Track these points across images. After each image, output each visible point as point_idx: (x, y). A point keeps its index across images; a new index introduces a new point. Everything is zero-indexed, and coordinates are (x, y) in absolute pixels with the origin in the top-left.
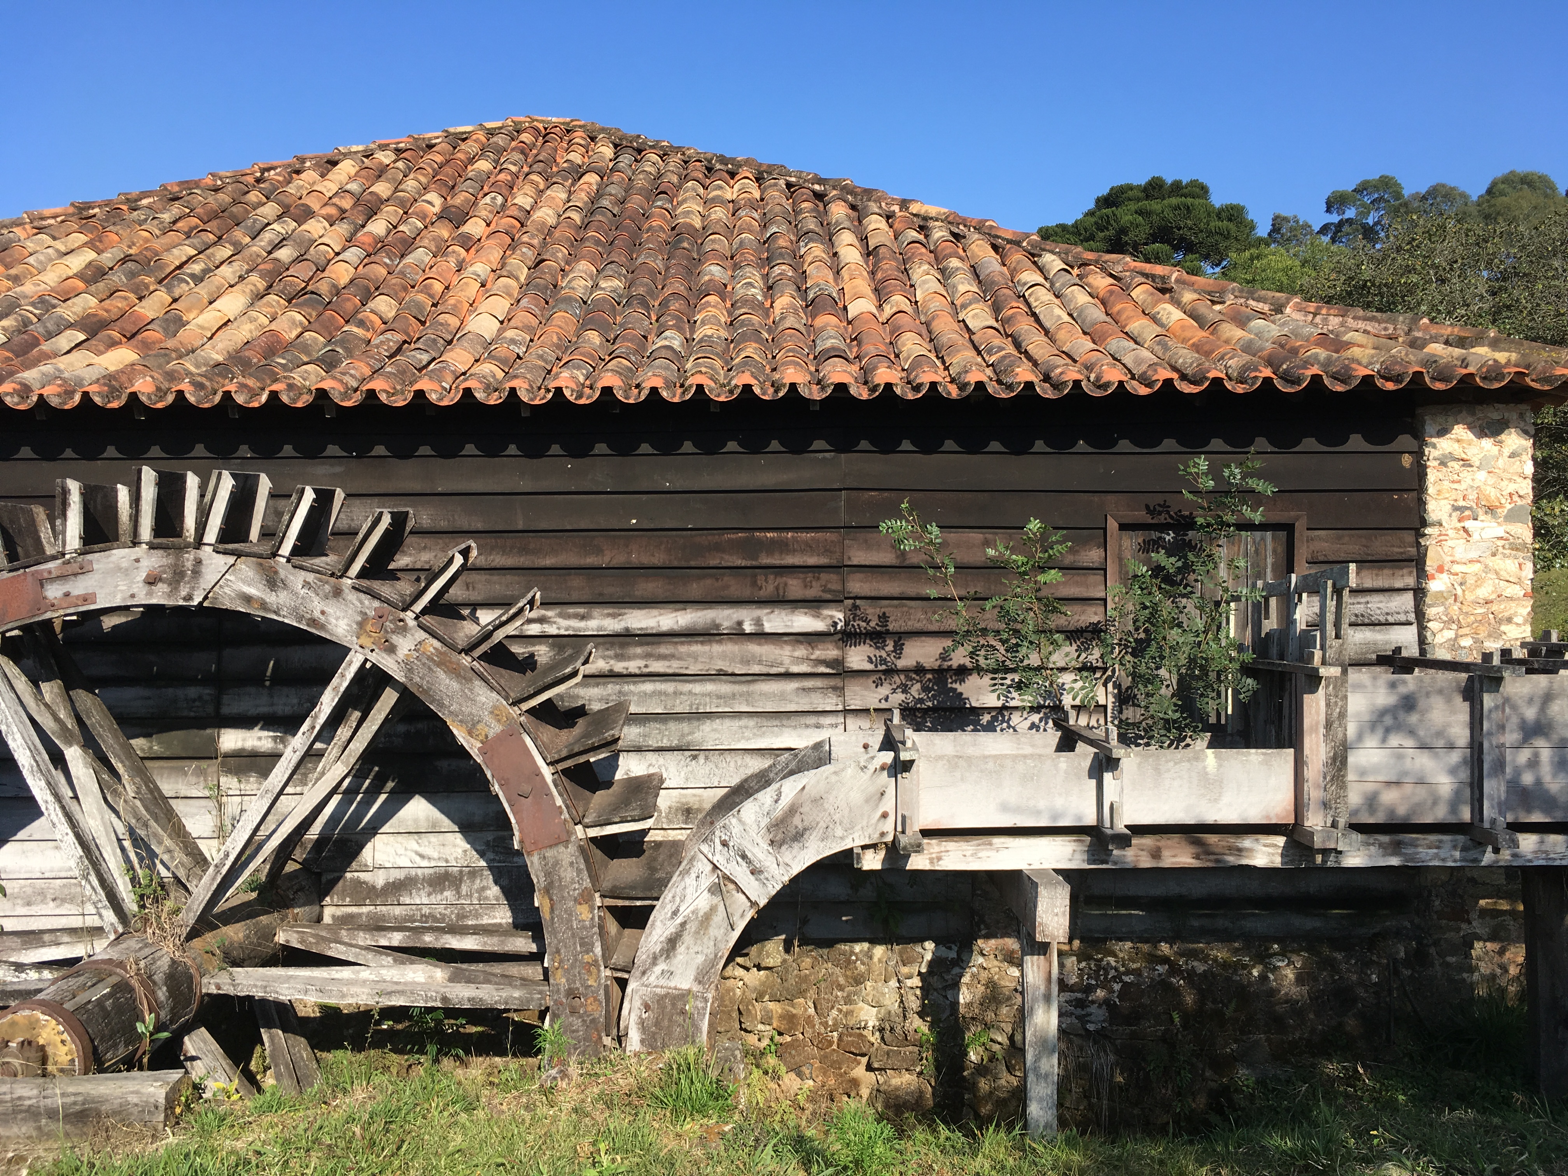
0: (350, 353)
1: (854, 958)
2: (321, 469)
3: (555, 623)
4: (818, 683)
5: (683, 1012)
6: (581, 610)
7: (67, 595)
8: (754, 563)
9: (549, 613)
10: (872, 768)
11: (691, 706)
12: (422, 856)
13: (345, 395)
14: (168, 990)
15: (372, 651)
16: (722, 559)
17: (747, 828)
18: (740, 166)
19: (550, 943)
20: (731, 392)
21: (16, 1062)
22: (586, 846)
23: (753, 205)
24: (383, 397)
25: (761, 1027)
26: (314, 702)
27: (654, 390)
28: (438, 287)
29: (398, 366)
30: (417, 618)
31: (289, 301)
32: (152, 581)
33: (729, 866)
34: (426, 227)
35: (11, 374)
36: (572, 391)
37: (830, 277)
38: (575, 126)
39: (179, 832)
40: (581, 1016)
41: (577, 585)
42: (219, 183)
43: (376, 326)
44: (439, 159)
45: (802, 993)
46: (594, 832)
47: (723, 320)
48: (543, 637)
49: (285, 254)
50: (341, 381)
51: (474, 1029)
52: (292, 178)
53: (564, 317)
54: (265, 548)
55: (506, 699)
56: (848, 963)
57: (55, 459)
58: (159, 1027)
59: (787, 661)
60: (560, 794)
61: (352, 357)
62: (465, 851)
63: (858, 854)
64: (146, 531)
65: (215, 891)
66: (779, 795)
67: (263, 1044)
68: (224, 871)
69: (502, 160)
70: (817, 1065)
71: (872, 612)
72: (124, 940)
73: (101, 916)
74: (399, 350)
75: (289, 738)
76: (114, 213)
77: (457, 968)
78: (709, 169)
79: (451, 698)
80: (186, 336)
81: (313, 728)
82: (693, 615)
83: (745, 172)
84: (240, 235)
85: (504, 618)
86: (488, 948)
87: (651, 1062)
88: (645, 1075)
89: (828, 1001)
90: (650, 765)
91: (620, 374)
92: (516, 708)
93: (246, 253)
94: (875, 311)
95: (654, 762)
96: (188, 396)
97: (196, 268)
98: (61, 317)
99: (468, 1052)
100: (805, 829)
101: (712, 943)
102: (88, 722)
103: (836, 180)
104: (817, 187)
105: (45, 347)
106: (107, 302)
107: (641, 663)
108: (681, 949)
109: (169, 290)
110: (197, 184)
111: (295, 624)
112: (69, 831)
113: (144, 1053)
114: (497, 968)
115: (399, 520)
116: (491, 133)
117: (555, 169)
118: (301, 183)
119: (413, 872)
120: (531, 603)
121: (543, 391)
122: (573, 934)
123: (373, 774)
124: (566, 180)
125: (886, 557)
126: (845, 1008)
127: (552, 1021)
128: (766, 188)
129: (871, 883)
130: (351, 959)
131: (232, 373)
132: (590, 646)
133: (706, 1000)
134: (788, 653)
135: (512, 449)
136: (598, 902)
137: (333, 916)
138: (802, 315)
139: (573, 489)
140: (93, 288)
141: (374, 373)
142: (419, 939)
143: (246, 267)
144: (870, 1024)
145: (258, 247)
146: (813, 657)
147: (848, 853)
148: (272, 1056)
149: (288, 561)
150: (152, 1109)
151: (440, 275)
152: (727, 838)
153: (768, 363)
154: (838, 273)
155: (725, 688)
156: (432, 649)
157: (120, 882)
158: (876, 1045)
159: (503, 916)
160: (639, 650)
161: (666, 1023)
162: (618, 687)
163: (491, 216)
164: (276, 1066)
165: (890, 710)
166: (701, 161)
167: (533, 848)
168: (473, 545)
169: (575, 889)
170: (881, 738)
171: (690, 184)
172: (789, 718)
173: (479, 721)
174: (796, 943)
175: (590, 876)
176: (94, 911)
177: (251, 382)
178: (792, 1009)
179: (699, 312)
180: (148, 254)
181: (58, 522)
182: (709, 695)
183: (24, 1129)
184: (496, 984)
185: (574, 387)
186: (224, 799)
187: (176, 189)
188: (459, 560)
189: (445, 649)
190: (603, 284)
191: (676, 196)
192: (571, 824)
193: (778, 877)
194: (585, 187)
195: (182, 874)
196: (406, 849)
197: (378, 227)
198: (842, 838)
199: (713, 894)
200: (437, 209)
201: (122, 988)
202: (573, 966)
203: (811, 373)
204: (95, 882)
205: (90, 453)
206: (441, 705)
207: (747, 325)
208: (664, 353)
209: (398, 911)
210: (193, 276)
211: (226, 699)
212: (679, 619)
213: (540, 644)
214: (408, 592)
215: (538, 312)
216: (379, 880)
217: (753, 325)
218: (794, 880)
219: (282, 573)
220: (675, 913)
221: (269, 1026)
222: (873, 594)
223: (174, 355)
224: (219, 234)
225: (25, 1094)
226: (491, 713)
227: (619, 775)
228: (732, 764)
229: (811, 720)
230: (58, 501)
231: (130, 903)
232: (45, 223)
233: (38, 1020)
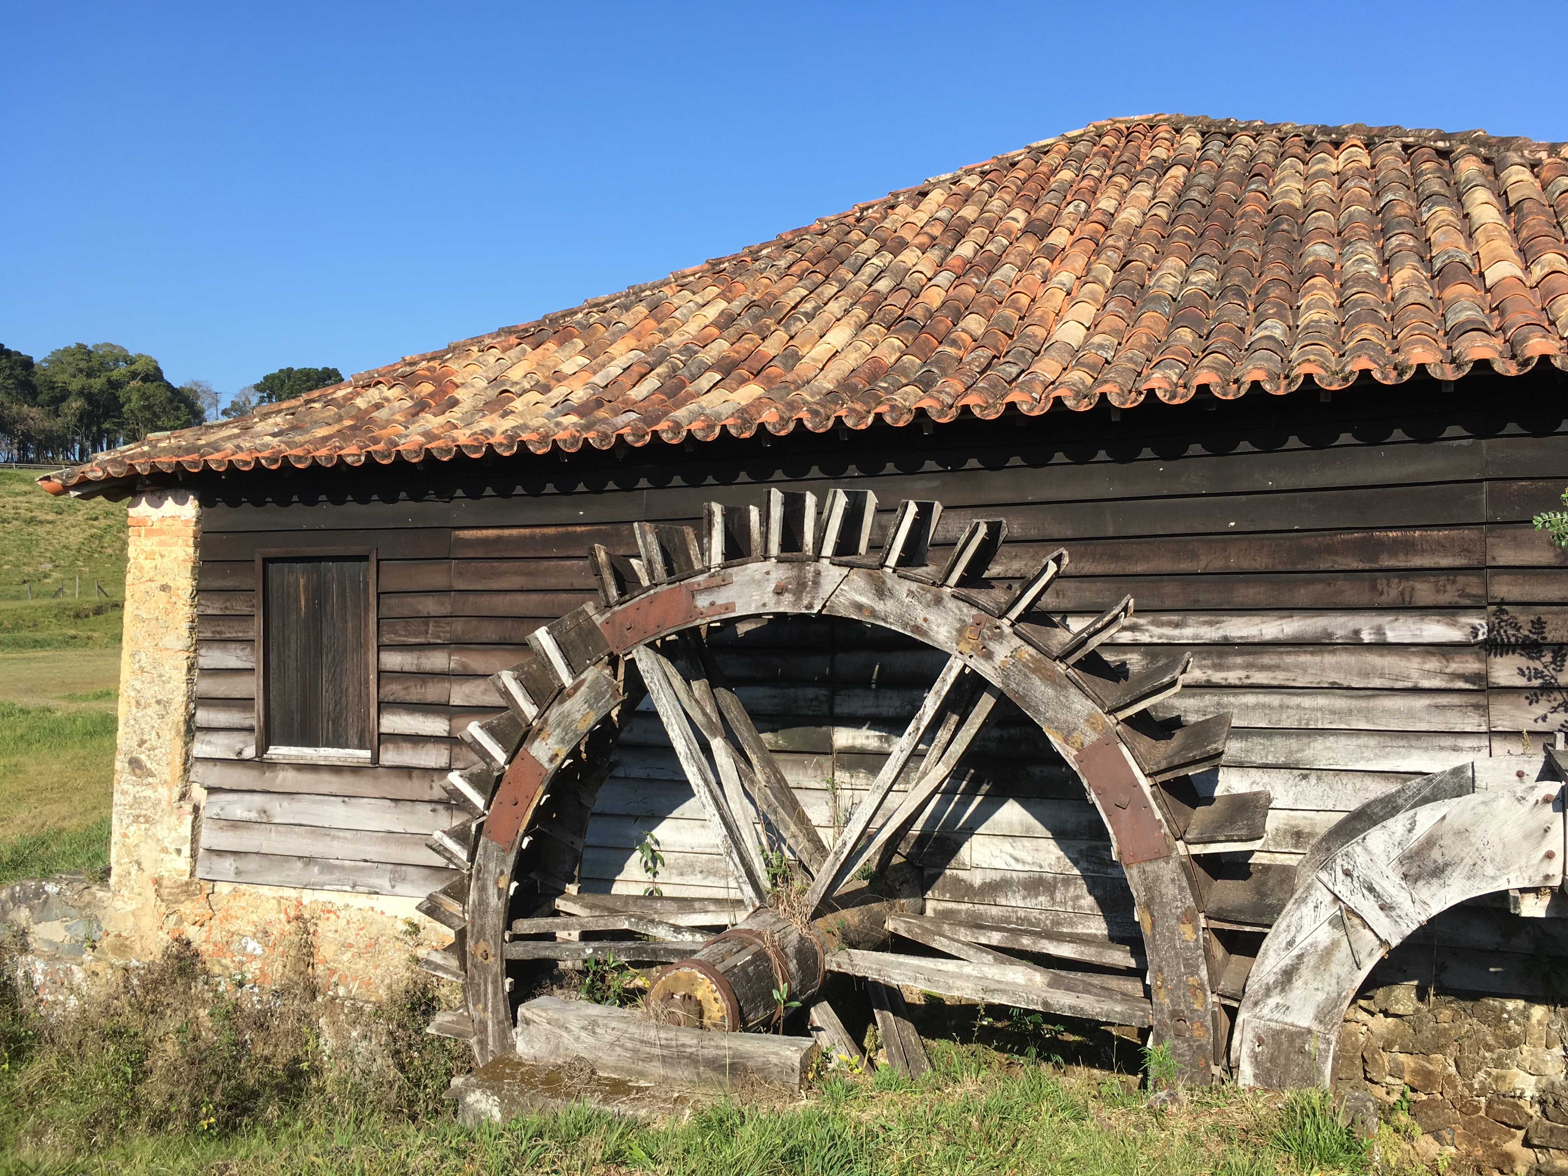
0: (944, 373)
1: (1505, 1016)
2: (919, 484)
3: (1147, 630)
4: (1456, 700)
5: (1302, 1051)
6: (1175, 618)
7: (712, 604)
8: (1374, 566)
9: (1142, 621)
10: (1531, 799)
11: (1300, 720)
12: (1017, 860)
13: (942, 413)
14: (798, 963)
15: (971, 657)
16: (1335, 562)
17: (1374, 858)
18: (1346, 134)
19: (1152, 961)
20: (1345, 379)
21: (680, 1013)
22: (1189, 864)
23: (1362, 174)
24: (977, 412)
25: (1389, 1079)
26: (916, 706)
27: (1256, 384)
28: (1024, 300)
29: (990, 380)
30: (1012, 625)
31: (888, 329)
32: (779, 592)
33: (1353, 898)
34: (1011, 244)
35: (666, 414)
36: (1166, 391)
37: (1461, 241)
38: (1159, 121)
39: (802, 820)
40: (1186, 1040)
41: (1171, 592)
42: (825, 226)
43: (967, 344)
44: (1022, 175)
45: (1440, 1049)
46: (1196, 850)
47: (1331, 302)
48: (1135, 645)
49: (883, 285)
50: (938, 399)
51: (1072, 1038)
52: (887, 213)
53: (1153, 317)
54: (874, 560)
55: (1102, 707)
56: (1499, 1022)
57: (699, 486)
58: (791, 997)
59: (1415, 674)
60: (1160, 808)
61: (946, 376)
62: (1059, 858)
63: (1516, 898)
64: (774, 548)
65: (835, 876)
66: (1413, 824)
67: (875, 1024)
68: (843, 858)
69: (1084, 167)
70: (1460, 1131)
71: (1524, 619)
72: (762, 913)
73: (741, 890)
74: (989, 365)
75: (895, 739)
76: (740, 265)
77: (1055, 974)
78: (1309, 143)
79: (1047, 704)
80: (803, 369)
81: (918, 729)
82: (1301, 623)
83: (1352, 139)
84: (844, 272)
85: (1099, 626)
86: (1086, 958)
87: (1269, 1100)
88: (1263, 1112)
89: (1474, 1061)
90: (1254, 782)
91: (1217, 370)
92: (1112, 717)
93: (850, 288)
94: (1520, 274)
95: (1258, 780)
96: (806, 423)
97: (808, 307)
98: (702, 362)
99: (1068, 1061)
100: (1446, 865)
101: (1334, 981)
102: (728, 717)
103: (1464, 133)
104: (1440, 144)
105: (690, 388)
106: (737, 344)
107: (1242, 674)
108: (1298, 983)
109: (787, 328)
110: (807, 230)
111: (901, 631)
112: (716, 812)
113: (779, 1018)
114: (1096, 980)
115: (994, 529)
116: (1073, 142)
117: (1139, 168)
118: (896, 217)
119: (1008, 875)
120: (1125, 609)
121: (1133, 394)
122: (1177, 954)
123: (969, 776)
124: (1151, 177)
125: (1543, 556)
126: (1494, 1072)
127: (1157, 1042)
128: (1377, 154)
129: (1528, 933)
130: (953, 953)
131: (842, 400)
132: (1188, 654)
133: (1329, 1043)
134: (1417, 666)
135: (1102, 455)
136: (1203, 923)
137: (935, 910)
138: (1428, 287)
139: (1165, 492)
140: (725, 334)
141: (967, 389)
142: (1017, 940)
143: (850, 301)
144: (1528, 1094)
145: (860, 282)
146: (1448, 670)
147: (1503, 895)
148: (884, 1036)
149: (894, 571)
150: (790, 1071)
151: (1027, 288)
152: (1350, 867)
153: (1388, 345)
154: (1470, 236)
155: (1339, 702)
156: (1027, 656)
157: (756, 861)
158: (1535, 1118)
159: (1098, 927)
160: (1239, 660)
161: (1282, 1060)
162: (1216, 698)
163: (1074, 224)
164: (888, 1046)
165: (1551, 733)
166: (1300, 136)
167: (1132, 860)
168: (1065, 552)
169: (1177, 907)
170: (1540, 766)
171: (1287, 161)
172: (1419, 739)
173: (1074, 729)
174: (1432, 992)
175: (1193, 895)
176: (736, 885)
177: (858, 406)
178: (1428, 1065)
179: (1303, 296)
180: (768, 298)
181: (706, 540)
182: (1320, 709)
183: (686, 1073)
184: (1096, 995)
185: (1167, 387)
186: (839, 792)
187: (790, 237)
188: (1052, 568)
189: (1040, 656)
190: (1194, 278)
191: (1272, 176)
192: (1172, 839)
193: (1414, 916)
194: (1172, 181)
195: (805, 858)
196: (1001, 851)
197: (966, 249)
198: (1494, 878)
199: (1334, 927)
200: (1021, 225)
201: (760, 956)
202: (1177, 987)
203: (1442, 351)
204: (737, 860)
205: (727, 480)
206: (1037, 711)
207: (1359, 306)
208: (1265, 344)
209: (994, 911)
210: (805, 314)
211: (838, 699)
212: (1285, 627)
213: (1132, 652)
214: (1002, 600)
215: (1125, 315)
216: (977, 879)
217: (1368, 304)
218: (1431, 921)
219: (889, 583)
220: (1291, 944)
221: (882, 1008)
222: (1525, 599)
223: (792, 387)
224: (826, 273)
225: (687, 1043)
226: (1087, 721)
227: (1218, 792)
228: (1350, 786)
229: (1448, 741)
230: (705, 522)
231: (765, 882)
232: (686, 280)
233: (696, 977)
